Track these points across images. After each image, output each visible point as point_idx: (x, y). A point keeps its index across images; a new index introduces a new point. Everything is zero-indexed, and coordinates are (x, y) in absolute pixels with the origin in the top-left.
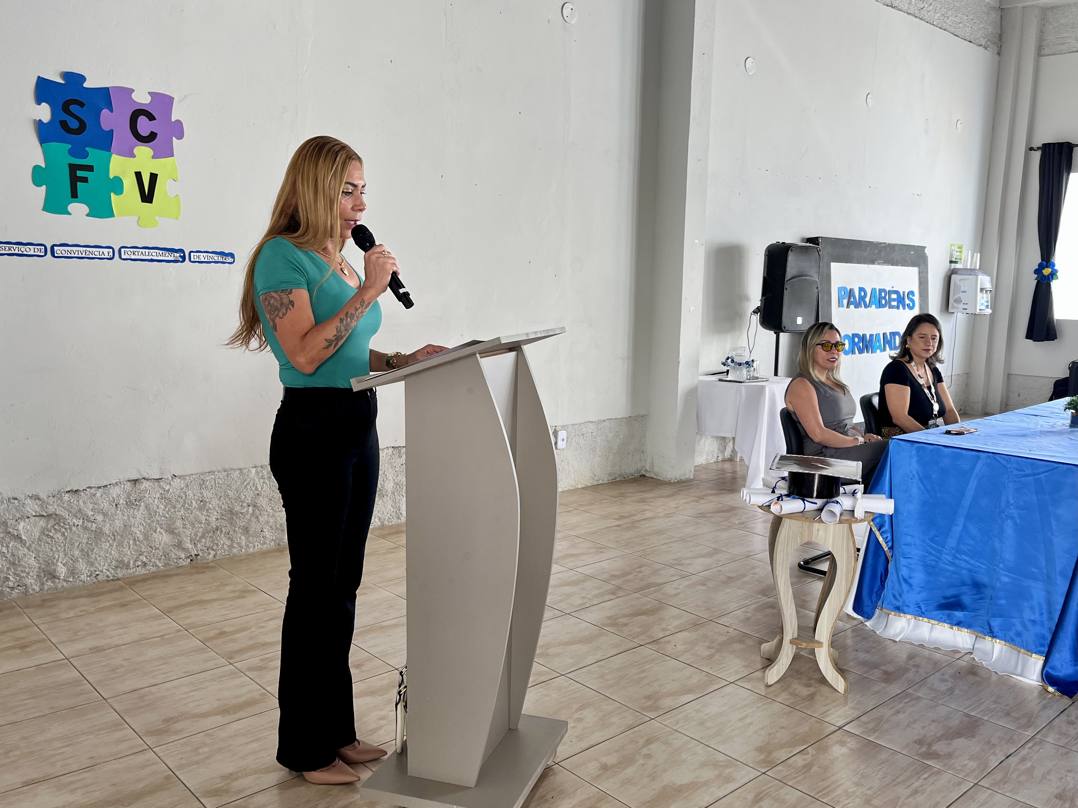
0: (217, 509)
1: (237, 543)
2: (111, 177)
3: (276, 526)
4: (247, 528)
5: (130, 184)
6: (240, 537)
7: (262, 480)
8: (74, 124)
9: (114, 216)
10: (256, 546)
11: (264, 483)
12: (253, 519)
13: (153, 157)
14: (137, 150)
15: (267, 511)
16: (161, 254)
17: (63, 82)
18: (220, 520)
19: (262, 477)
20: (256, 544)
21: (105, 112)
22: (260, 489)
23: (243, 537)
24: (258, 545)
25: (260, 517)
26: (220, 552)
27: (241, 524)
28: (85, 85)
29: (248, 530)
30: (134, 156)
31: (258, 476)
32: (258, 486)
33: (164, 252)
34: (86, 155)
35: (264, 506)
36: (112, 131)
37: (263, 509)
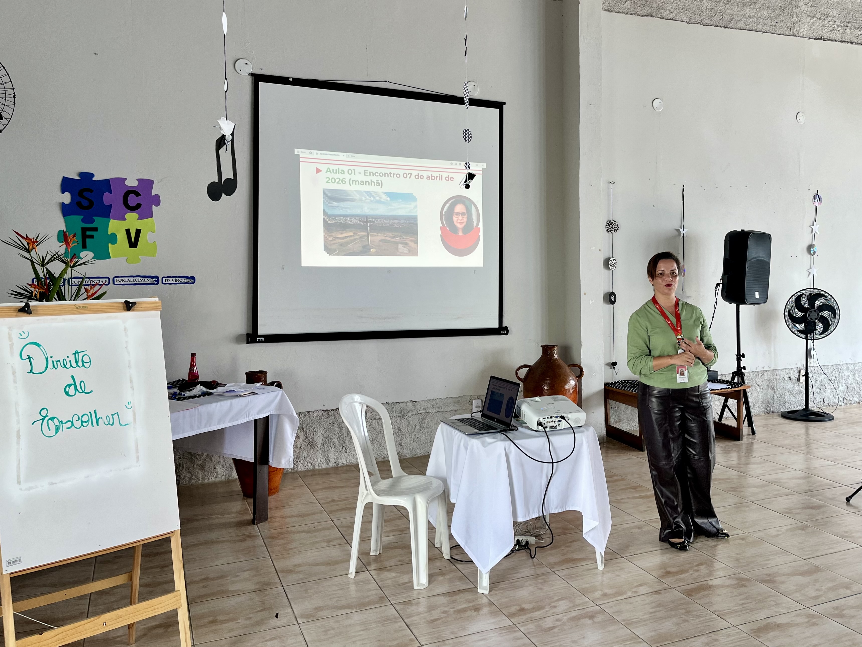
1: (195, 476)
2: (109, 233)
3: (226, 465)
5: (122, 237)
8: (85, 203)
9: (109, 257)
10: (210, 479)
12: (208, 460)
13: (138, 219)
14: (127, 216)
16: (142, 279)
17: (79, 179)
21: (106, 194)
25: (213, 458)
27: (198, 463)
28: (94, 179)
30: (125, 219)
33: (144, 278)
34: (93, 222)
36: (111, 206)
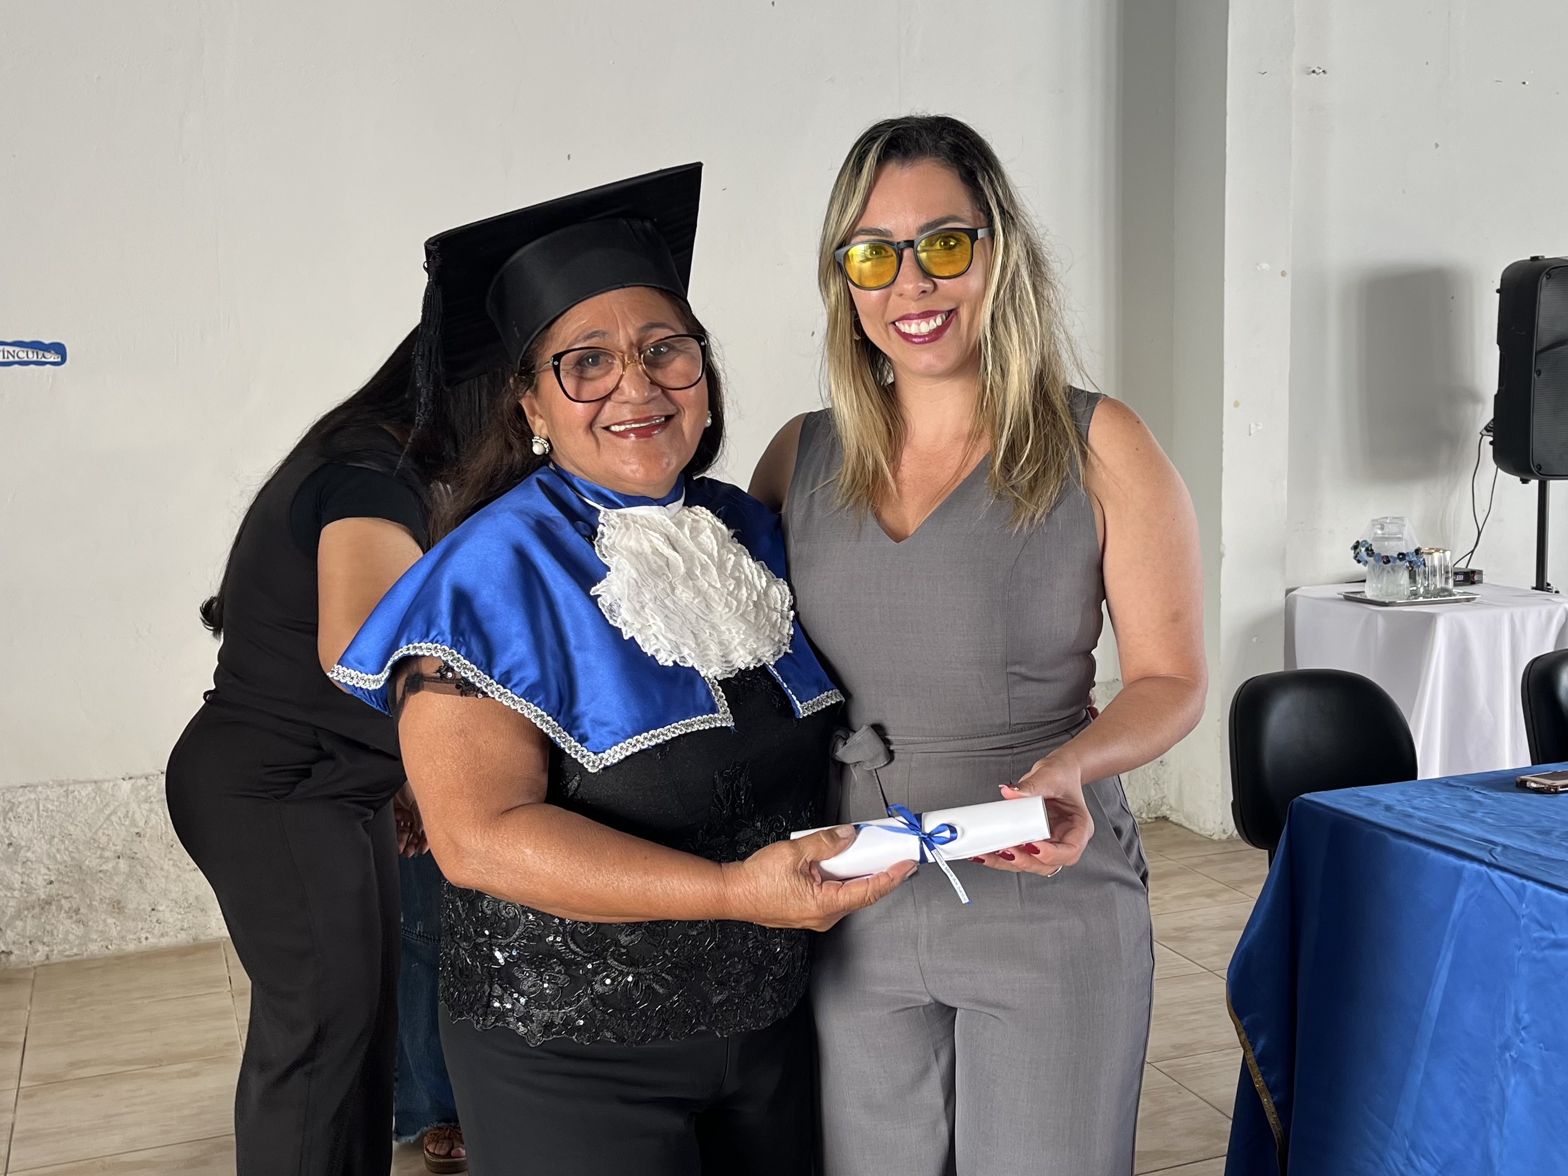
0: (46, 861)
1: (97, 931)
3: (186, 900)
4: (119, 902)
6: (105, 921)
7: (146, 806)
10: (143, 940)
11: (151, 810)
12: (133, 885)
15: (162, 869)
18: (56, 885)
19: (147, 800)
20: (143, 936)
22: (142, 824)
23: (110, 921)
24: (147, 938)
25: (147, 881)
26: (56, 949)
27: (104, 894)
29: (123, 907)
31: (136, 797)
32: (138, 816)
35: (155, 858)
37: (152, 864)
